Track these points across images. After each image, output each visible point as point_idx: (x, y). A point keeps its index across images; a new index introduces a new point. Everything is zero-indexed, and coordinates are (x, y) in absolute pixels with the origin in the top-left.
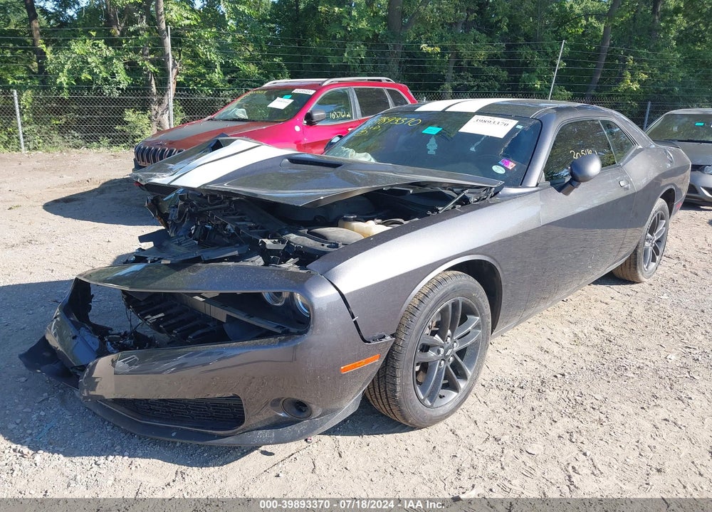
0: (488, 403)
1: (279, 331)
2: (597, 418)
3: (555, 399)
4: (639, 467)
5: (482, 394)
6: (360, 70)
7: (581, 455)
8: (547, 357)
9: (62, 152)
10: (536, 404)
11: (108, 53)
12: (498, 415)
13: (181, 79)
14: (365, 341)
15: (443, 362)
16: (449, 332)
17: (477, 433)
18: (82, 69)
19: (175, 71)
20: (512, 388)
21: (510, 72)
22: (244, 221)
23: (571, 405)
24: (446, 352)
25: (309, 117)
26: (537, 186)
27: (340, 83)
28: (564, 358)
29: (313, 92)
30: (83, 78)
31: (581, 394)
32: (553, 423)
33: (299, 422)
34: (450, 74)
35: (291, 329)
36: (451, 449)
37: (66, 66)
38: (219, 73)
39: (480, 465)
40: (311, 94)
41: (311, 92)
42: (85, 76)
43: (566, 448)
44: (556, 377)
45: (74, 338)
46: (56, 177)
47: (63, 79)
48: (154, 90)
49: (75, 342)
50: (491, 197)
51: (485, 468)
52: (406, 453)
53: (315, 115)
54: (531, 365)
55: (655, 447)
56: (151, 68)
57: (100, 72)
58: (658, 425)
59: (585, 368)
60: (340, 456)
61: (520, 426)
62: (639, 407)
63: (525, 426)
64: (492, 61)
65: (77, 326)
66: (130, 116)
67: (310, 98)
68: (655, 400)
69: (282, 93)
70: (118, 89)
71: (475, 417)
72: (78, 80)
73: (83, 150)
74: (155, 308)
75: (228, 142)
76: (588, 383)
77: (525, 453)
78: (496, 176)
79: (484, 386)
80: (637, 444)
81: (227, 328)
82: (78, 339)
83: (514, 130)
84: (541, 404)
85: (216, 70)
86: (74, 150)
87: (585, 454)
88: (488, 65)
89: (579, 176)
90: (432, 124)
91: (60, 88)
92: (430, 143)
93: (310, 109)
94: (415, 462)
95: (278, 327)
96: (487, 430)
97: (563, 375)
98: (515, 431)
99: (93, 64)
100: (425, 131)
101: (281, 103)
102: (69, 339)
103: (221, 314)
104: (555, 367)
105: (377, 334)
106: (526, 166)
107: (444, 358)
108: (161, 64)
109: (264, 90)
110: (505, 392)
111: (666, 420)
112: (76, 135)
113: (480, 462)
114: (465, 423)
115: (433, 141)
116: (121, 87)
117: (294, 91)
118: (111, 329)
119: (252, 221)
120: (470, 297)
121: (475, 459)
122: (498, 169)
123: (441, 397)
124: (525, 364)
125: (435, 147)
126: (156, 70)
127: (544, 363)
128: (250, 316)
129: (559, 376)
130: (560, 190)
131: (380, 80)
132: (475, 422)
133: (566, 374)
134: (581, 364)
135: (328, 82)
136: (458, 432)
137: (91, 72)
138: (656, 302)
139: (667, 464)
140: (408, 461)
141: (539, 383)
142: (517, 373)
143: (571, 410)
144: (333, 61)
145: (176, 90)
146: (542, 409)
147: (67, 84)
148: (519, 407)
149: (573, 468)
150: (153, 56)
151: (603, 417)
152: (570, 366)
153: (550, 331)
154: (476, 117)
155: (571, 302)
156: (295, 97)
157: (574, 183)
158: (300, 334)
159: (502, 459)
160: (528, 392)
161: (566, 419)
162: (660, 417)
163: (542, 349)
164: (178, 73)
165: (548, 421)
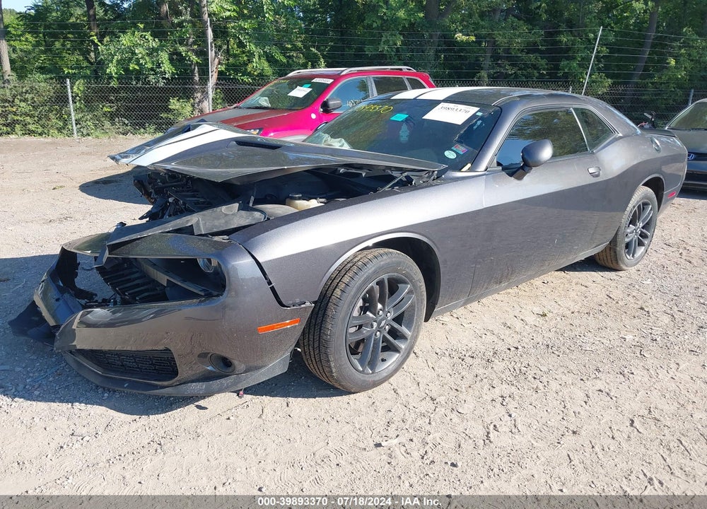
0: (436, 368)
1: (203, 294)
2: (535, 387)
3: (501, 368)
4: (557, 429)
5: (433, 361)
6: (396, 58)
7: (506, 416)
8: (508, 332)
9: (110, 137)
10: (481, 371)
11: (154, 45)
12: (441, 379)
13: (223, 68)
14: (284, 306)
15: (378, 333)
16: (380, 306)
17: (417, 393)
18: (130, 59)
19: (217, 60)
20: (462, 357)
21: (551, 60)
22: (195, 197)
23: (514, 374)
24: (379, 324)
25: (325, 105)
26: (486, 170)
27: (360, 73)
28: (525, 334)
29: (331, 81)
30: (131, 68)
31: (529, 365)
32: (491, 388)
33: (228, 376)
34: (487, 62)
35: (213, 292)
36: (388, 405)
37: (116, 57)
38: (256, 62)
39: (411, 419)
40: (329, 83)
41: (330, 81)
42: (132, 66)
43: (496, 410)
44: (509, 349)
45: (57, 300)
46: (100, 161)
47: (112, 69)
48: (197, 78)
49: (58, 303)
50: (434, 180)
51: (414, 422)
52: (347, 406)
53: (331, 103)
54: (490, 338)
55: (579, 413)
56: (194, 58)
57: (145, 63)
58: (591, 395)
59: (541, 343)
60: (288, 406)
61: (459, 389)
62: (579, 379)
63: (464, 390)
64: (532, 48)
65: (61, 291)
66: (174, 104)
67: (328, 87)
68: (597, 373)
69: (303, 82)
70: (163, 78)
71: (419, 380)
72: (127, 70)
73: (130, 136)
74: (118, 273)
75: (195, 127)
76: (538, 357)
77: (455, 412)
78: (446, 160)
79: (437, 354)
80: (563, 409)
81: (168, 291)
82: (61, 302)
83: (474, 116)
84: (486, 372)
85: (254, 60)
86: (121, 136)
87: (510, 416)
88: (527, 53)
89: (530, 161)
90: (400, 111)
91: (111, 77)
92: (402, 130)
93: (327, 98)
94: (352, 413)
95: (203, 290)
96: (427, 391)
97: (517, 348)
98: (453, 393)
99: (140, 56)
100: (393, 118)
101: (300, 92)
102: (54, 301)
103: (163, 279)
104: (512, 342)
105: (298, 301)
106: (477, 152)
107: (379, 329)
108: (203, 53)
109: (286, 79)
110: (456, 360)
111: (600, 390)
112: (126, 122)
113: (410, 417)
114: (409, 384)
115: (404, 127)
116: (167, 76)
117: (314, 81)
118: (96, 295)
119: (202, 197)
120: (397, 271)
121: (407, 414)
122: (450, 155)
123: (383, 360)
124: (484, 337)
125: (407, 133)
126: (199, 61)
127: (502, 337)
128: (184, 281)
129: (512, 349)
130: (511, 175)
131: (401, 69)
132: (418, 383)
133: (520, 347)
134: (540, 339)
135: (346, 71)
136: (399, 391)
137: (138, 64)
138: (637, 286)
139: (584, 428)
140: (346, 412)
141: (491, 354)
142: (473, 344)
143: (512, 379)
144: (369, 50)
145: (218, 79)
146: (485, 376)
147: (116, 73)
148: (463, 373)
149: (495, 426)
150: (196, 47)
151: (541, 386)
152: (527, 340)
153: (520, 309)
154: (442, 104)
155: (552, 284)
156: (313, 85)
157: (527, 168)
158: (218, 296)
159: (432, 416)
160: (477, 361)
161: (505, 386)
162: (596, 388)
163: (505, 324)
164: (219, 63)
165: (487, 387)
